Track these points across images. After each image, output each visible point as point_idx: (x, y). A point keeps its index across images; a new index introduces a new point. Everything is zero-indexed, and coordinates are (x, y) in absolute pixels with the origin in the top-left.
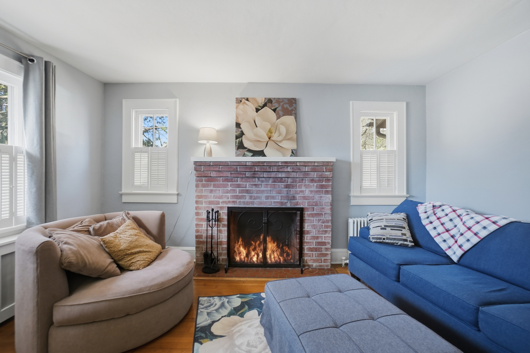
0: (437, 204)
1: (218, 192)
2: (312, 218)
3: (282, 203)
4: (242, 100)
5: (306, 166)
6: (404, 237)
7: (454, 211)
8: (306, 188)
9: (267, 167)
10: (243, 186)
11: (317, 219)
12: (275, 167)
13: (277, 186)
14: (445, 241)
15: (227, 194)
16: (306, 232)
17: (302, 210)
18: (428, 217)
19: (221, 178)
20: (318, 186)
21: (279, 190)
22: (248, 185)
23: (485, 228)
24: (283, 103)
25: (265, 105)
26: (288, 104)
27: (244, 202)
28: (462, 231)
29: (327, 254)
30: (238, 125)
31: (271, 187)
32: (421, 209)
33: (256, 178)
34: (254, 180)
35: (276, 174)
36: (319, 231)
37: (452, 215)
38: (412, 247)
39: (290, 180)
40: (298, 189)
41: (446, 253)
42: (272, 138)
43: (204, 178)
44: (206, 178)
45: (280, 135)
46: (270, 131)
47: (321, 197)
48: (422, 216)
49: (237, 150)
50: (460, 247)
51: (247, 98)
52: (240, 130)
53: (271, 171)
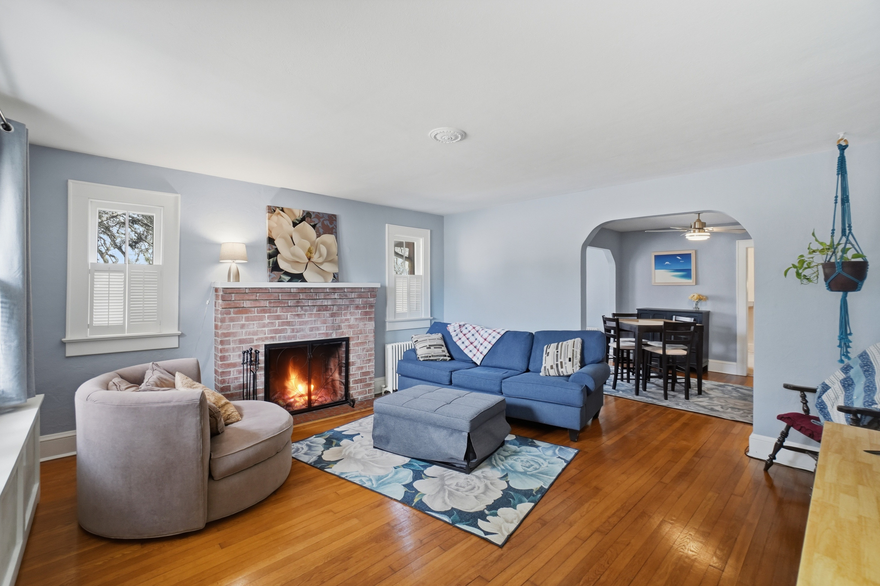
0: (462, 323)
1: (251, 326)
2: (357, 348)
3: (327, 334)
4: (276, 209)
5: (352, 292)
6: (444, 354)
7: (474, 328)
8: (351, 316)
9: (314, 294)
10: (284, 318)
11: (362, 348)
12: (322, 294)
13: (323, 315)
14: (471, 351)
15: (263, 329)
16: (351, 363)
17: (347, 340)
18: (457, 335)
19: (256, 309)
20: (363, 313)
21: (324, 320)
22: (289, 316)
23: (494, 337)
24: (324, 219)
25: (303, 220)
26: (329, 220)
27: (285, 337)
28: (481, 342)
29: (371, 384)
30: (271, 241)
31: (315, 317)
32: (450, 329)
33: (299, 307)
34: (297, 309)
35: (322, 301)
36: (363, 361)
37: (473, 331)
38: (450, 360)
39: (335, 308)
40: (343, 317)
41: (472, 360)
42: (312, 260)
43: (232, 310)
44: (236, 309)
45: (321, 256)
46: (310, 251)
47: (365, 324)
48: (453, 334)
49: (272, 272)
50: (481, 353)
51: (282, 208)
52: (274, 247)
53: (318, 298)
